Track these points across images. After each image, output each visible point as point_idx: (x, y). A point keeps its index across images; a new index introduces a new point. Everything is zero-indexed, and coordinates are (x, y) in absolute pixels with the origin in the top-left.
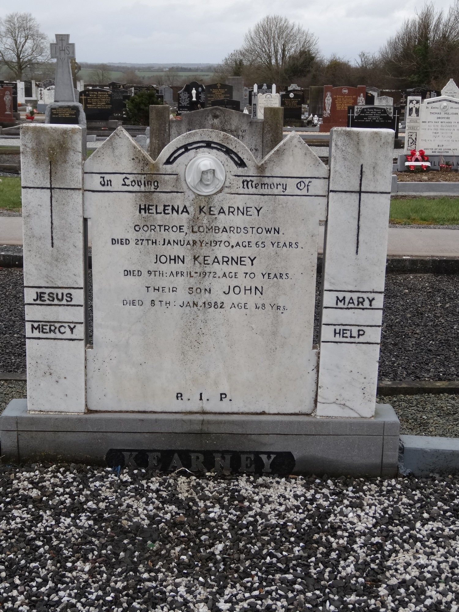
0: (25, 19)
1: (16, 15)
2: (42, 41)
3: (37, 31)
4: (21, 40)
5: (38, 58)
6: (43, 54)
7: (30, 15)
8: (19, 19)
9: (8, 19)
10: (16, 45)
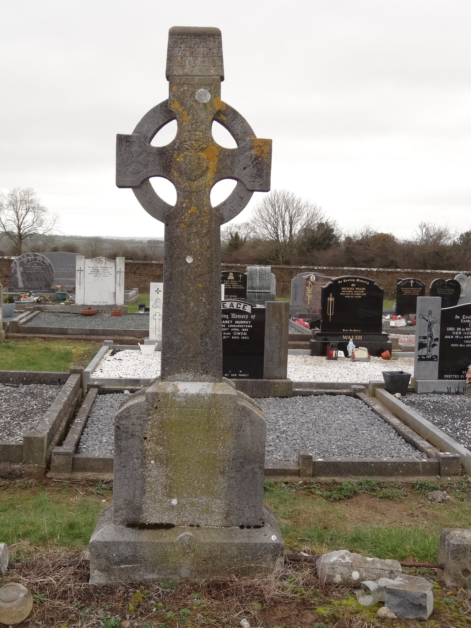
0: (27, 193)
1: (18, 189)
2: (43, 213)
3: (38, 205)
4: (22, 212)
5: (37, 228)
6: (42, 225)
7: (32, 190)
8: (22, 193)
9: (11, 193)
10: (17, 217)
